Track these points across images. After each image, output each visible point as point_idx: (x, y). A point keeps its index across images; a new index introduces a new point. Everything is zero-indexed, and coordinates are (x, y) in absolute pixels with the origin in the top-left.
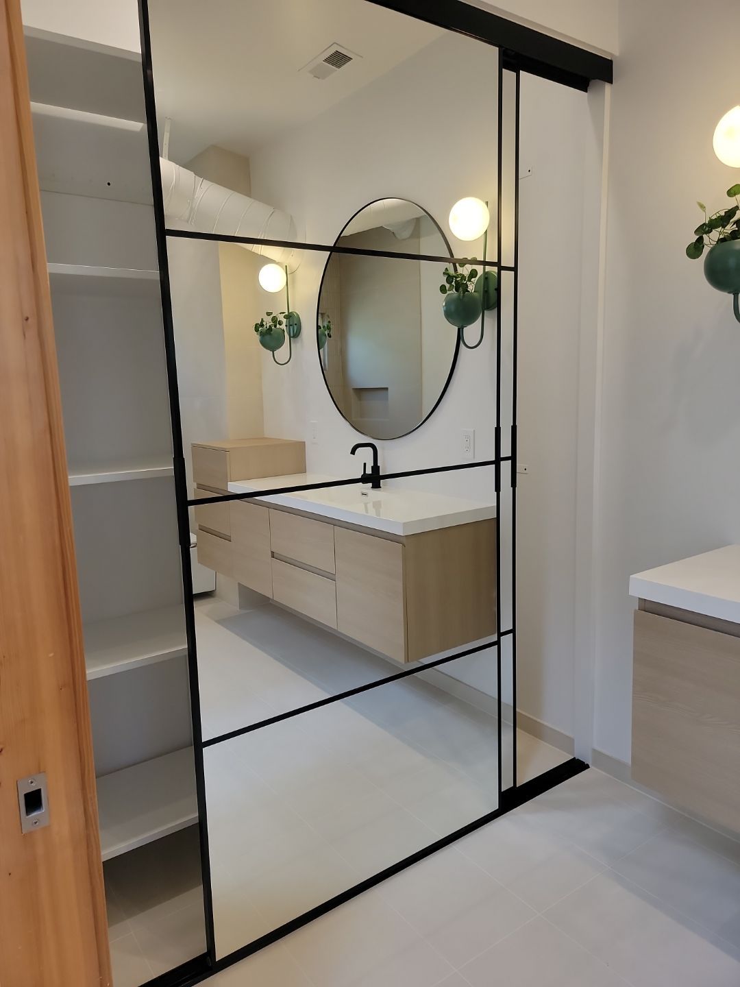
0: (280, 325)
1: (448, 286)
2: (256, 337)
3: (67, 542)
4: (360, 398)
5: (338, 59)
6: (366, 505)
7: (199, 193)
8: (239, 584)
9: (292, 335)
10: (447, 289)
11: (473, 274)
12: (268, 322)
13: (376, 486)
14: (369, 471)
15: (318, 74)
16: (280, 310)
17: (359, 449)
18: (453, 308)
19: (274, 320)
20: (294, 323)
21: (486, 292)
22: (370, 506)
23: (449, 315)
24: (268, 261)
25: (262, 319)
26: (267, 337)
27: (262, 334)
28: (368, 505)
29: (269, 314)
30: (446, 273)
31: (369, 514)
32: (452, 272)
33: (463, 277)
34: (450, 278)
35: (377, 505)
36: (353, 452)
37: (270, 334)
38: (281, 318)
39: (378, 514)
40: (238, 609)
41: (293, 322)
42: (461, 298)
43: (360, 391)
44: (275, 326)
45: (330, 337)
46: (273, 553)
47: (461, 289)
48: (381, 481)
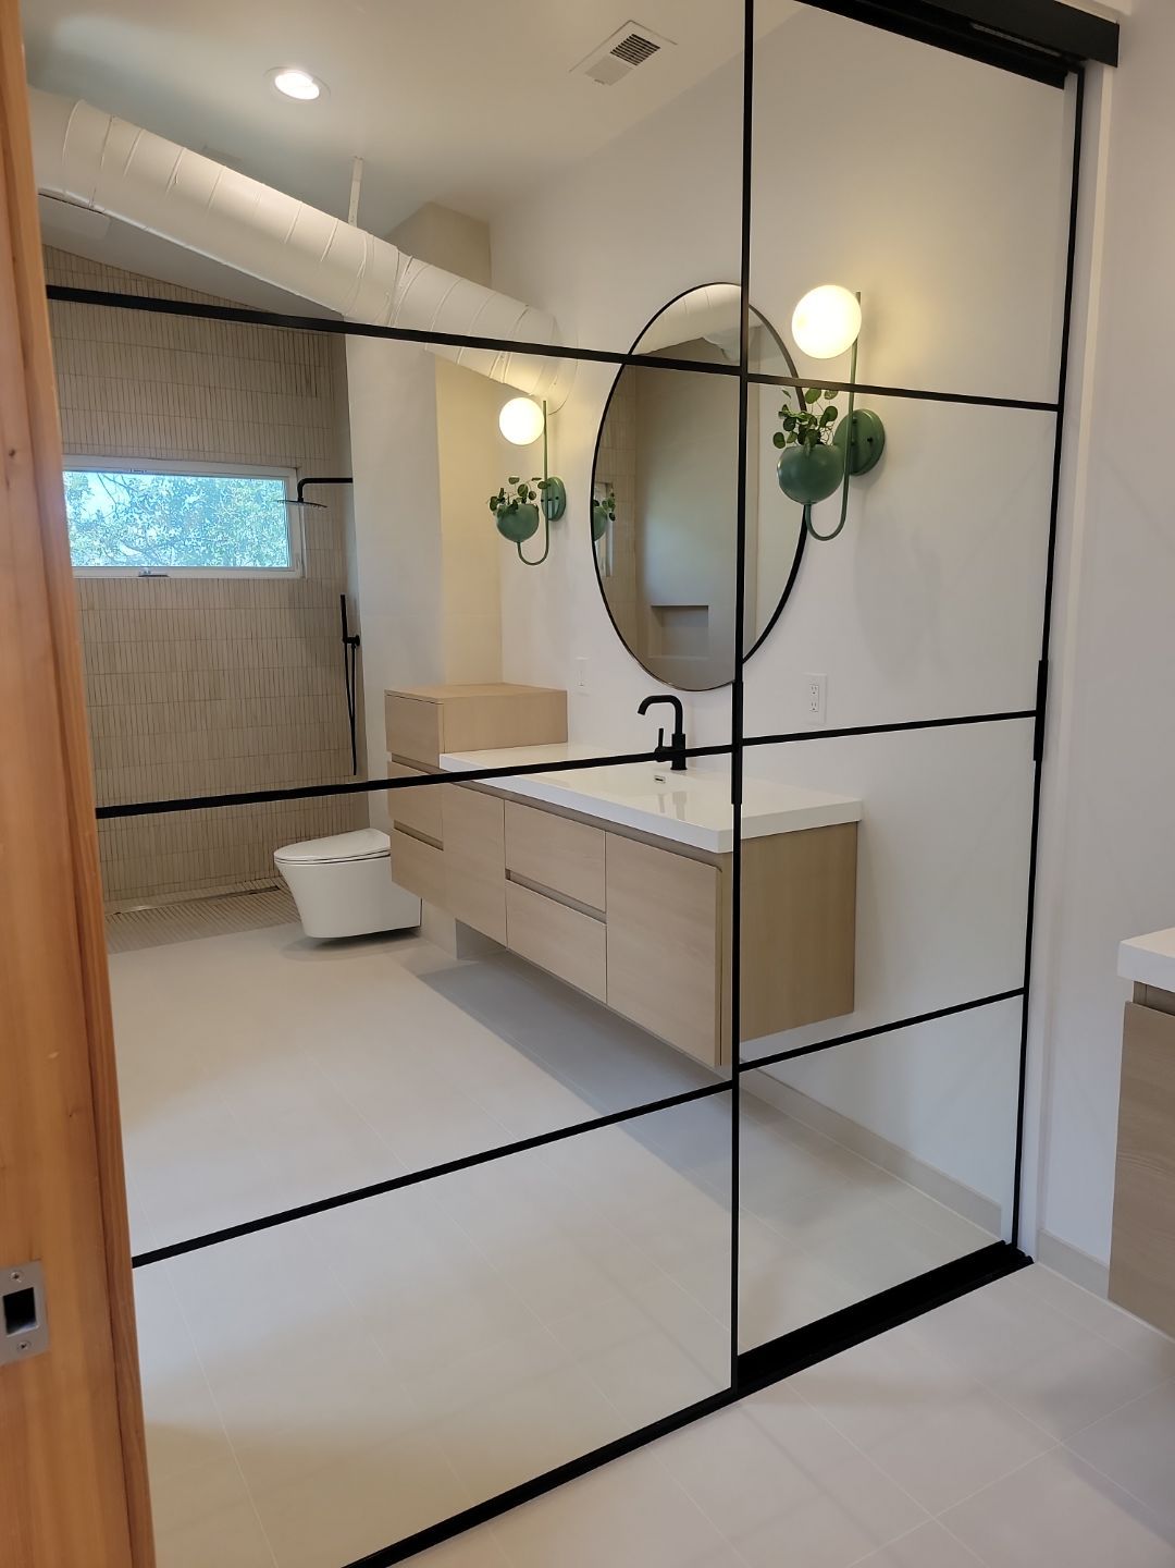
0: (532, 498)
1: (787, 435)
2: (492, 519)
3: (84, 855)
4: (663, 623)
5: (636, 49)
6: (661, 799)
7: (405, 280)
8: (457, 921)
9: (550, 516)
10: (786, 439)
11: (831, 414)
12: (512, 494)
13: (679, 766)
14: (668, 743)
15: (601, 76)
16: (531, 474)
17: (652, 707)
18: (793, 471)
19: (523, 491)
20: (555, 495)
21: (853, 445)
22: (668, 799)
23: (787, 483)
24: (516, 393)
25: (502, 490)
26: (510, 520)
27: (502, 515)
28: (665, 798)
29: (513, 481)
30: (784, 413)
31: (665, 815)
32: (795, 410)
33: (813, 420)
34: (789, 423)
35: (680, 798)
36: (642, 710)
37: (514, 513)
38: (534, 487)
39: (681, 814)
40: (455, 958)
41: (553, 494)
42: (808, 453)
43: (663, 611)
44: (524, 501)
45: (613, 519)
46: (508, 872)
47: (807, 440)
48: (687, 759)
